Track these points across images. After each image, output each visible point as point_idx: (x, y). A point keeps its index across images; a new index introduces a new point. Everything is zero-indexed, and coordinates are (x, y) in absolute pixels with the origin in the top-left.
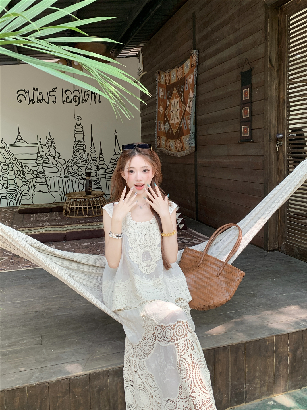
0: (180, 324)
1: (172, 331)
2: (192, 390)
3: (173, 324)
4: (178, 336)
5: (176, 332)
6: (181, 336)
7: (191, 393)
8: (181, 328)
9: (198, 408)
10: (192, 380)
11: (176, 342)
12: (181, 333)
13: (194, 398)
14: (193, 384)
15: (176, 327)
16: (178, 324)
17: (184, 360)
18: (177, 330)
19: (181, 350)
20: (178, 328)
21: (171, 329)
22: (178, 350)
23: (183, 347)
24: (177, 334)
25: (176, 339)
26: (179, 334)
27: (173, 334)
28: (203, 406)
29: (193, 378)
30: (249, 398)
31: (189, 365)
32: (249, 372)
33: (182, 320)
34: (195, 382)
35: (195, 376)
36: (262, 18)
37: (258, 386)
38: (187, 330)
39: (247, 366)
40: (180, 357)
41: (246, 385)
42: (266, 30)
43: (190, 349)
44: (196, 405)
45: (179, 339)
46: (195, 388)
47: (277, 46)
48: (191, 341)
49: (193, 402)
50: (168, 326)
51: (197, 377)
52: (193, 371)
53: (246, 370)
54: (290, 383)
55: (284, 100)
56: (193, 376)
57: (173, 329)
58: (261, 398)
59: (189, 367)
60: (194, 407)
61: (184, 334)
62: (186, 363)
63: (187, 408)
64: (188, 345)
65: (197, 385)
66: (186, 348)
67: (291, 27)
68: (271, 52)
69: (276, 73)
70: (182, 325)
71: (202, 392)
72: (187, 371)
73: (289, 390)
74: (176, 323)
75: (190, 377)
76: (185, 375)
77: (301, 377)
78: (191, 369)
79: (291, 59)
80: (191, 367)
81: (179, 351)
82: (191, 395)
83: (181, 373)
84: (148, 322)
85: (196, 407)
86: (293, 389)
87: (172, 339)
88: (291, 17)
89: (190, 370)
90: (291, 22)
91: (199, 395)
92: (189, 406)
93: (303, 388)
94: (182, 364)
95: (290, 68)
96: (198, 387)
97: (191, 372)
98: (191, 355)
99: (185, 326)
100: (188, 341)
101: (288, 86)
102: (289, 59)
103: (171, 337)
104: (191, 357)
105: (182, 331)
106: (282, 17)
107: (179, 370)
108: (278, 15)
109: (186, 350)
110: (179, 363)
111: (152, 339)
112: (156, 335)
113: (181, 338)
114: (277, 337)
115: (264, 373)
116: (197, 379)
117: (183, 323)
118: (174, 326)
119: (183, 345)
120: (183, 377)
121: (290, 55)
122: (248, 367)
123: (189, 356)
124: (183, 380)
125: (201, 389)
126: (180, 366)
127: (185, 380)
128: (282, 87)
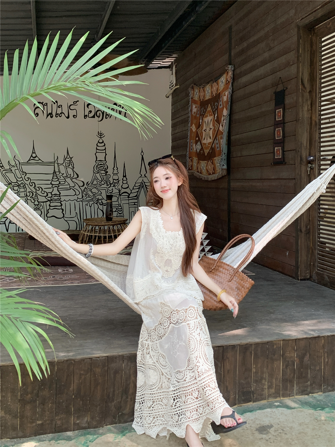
0: (192, 308)
1: (185, 313)
2: (197, 360)
3: (186, 308)
4: (190, 317)
5: (188, 314)
6: (192, 318)
7: (197, 363)
8: (192, 312)
9: (201, 374)
10: (198, 353)
11: (188, 322)
12: (192, 316)
13: (198, 367)
14: (198, 356)
15: (188, 310)
16: (190, 308)
17: (193, 337)
18: (189, 312)
19: (191, 329)
20: (190, 311)
21: (184, 312)
22: (189, 328)
23: (194, 327)
24: (189, 316)
25: (188, 320)
26: (191, 317)
27: (186, 316)
28: (205, 374)
29: (199, 352)
30: (256, 398)
31: (197, 341)
32: (256, 373)
33: (193, 306)
34: (201, 354)
35: (201, 350)
36: (295, 38)
37: (265, 387)
38: (198, 314)
39: (254, 366)
40: (191, 335)
41: (253, 385)
42: (298, 51)
43: (198, 329)
44: (200, 372)
45: (191, 320)
46: (200, 359)
47: (309, 67)
48: (200, 323)
49: (198, 369)
50: (182, 310)
51: (202, 351)
52: (200, 346)
53: (254, 370)
54: (297, 388)
55: (316, 122)
56: (199, 349)
57: (186, 312)
58: (268, 399)
59: (197, 343)
60: (198, 374)
61: (195, 317)
62: (195, 340)
63: (193, 377)
64: (197, 326)
65: (202, 357)
66: (196, 328)
67: (323, 49)
68: (303, 73)
69: (308, 94)
70: (194, 310)
71: (205, 363)
72: (195, 346)
73: (296, 395)
74: (188, 307)
75: (197, 351)
76: (193, 349)
77: (307, 383)
78: (199, 345)
79: (323, 81)
80: (198, 343)
81: (190, 330)
82: (197, 364)
83: (190, 348)
84: (165, 308)
85: (199, 373)
86: (300, 394)
87: (184, 320)
88: (323, 39)
89: (197, 345)
90: (323, 44)
91: (203, 365)
92: (195, 375)
93: (310, 395)
94: (191, 340)
95: (322, 90)
96: (202, 359)
97: (198, 346)
98: (199, 334)
99: (195, 311)
100: (198, 322)
101: (319, 108)
102: (321, 81)
103: (184, 319)
104: (199, 335)
105: (193, 314)
106: (314, 38)
107: (188, 345)
108: (311, 36)
109: (195, 329)
110: (190, 339)
111: (167, 323)
112: (171, 319)
113: (192, 320)
114: (284, 342)
115: (271, 375)
116: (202, 352)
117: (194, 308)
118: (187, 310)
119: (194, 325)
120: (191, 351)
121: (322, 76)
122: (255, 368)
123: (197, 334)
124: (191, 353)
125: (204, 360)
126: (190, 342)
127: (193, 352)
128: (314, 108)
